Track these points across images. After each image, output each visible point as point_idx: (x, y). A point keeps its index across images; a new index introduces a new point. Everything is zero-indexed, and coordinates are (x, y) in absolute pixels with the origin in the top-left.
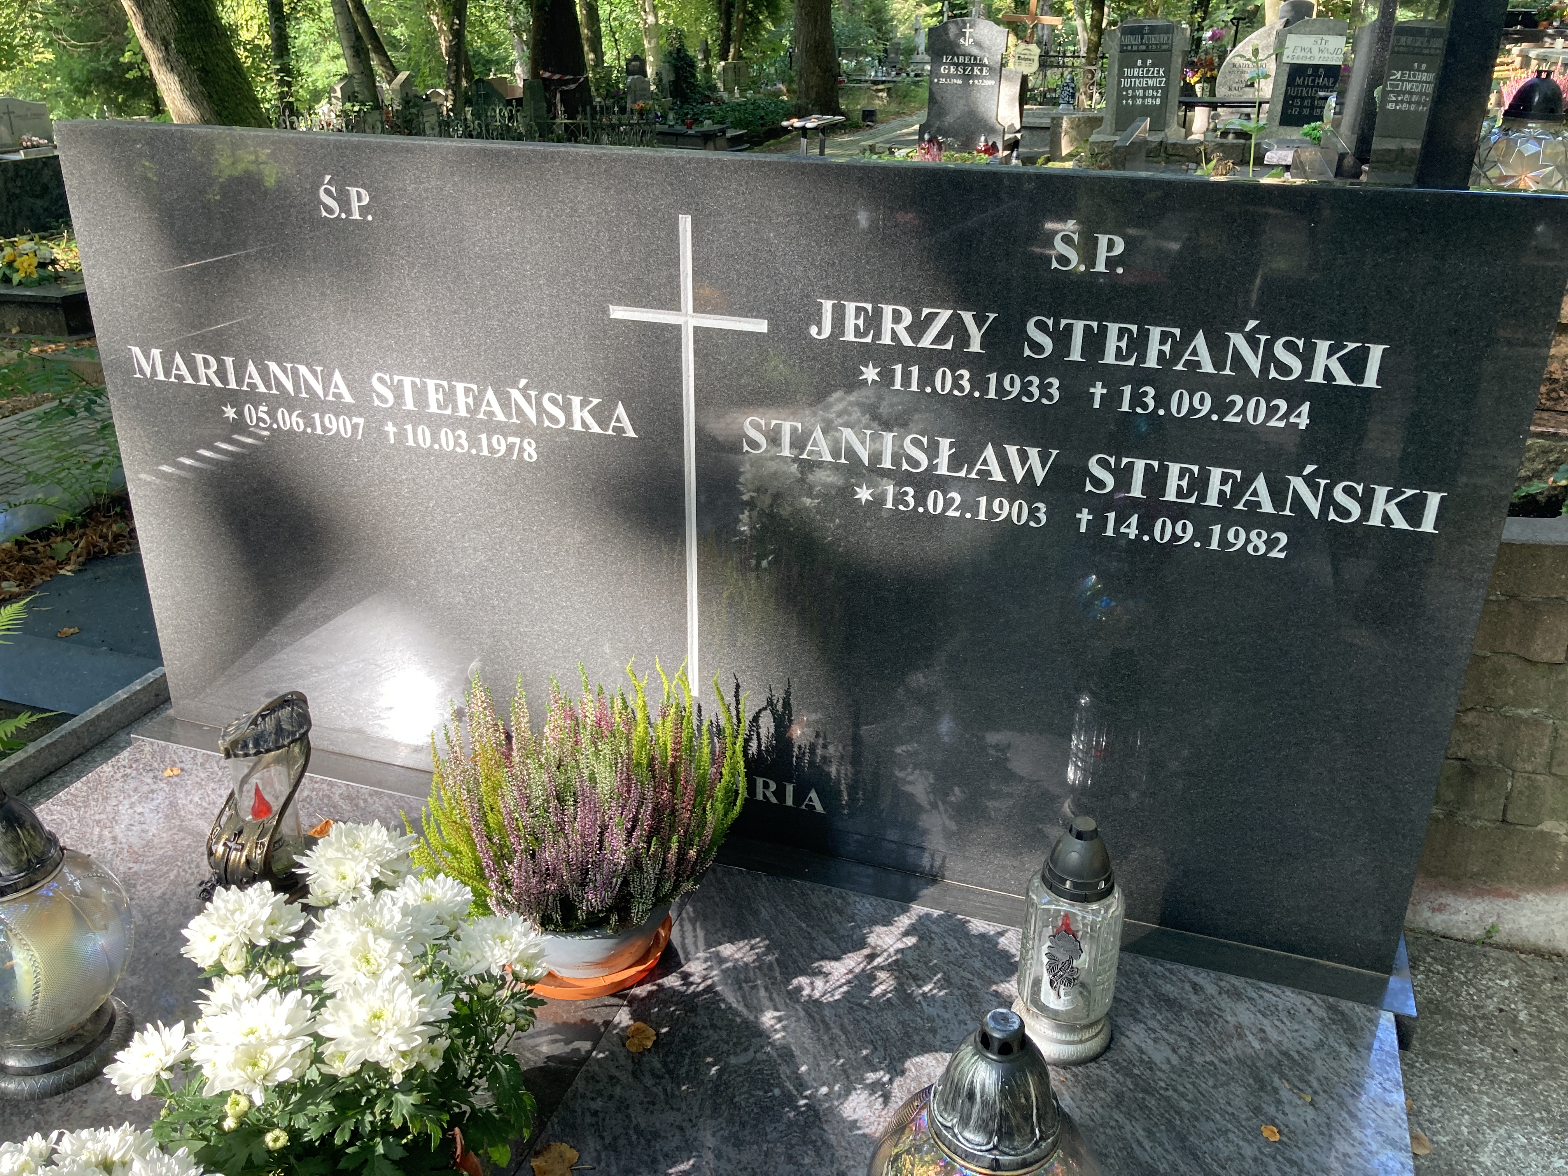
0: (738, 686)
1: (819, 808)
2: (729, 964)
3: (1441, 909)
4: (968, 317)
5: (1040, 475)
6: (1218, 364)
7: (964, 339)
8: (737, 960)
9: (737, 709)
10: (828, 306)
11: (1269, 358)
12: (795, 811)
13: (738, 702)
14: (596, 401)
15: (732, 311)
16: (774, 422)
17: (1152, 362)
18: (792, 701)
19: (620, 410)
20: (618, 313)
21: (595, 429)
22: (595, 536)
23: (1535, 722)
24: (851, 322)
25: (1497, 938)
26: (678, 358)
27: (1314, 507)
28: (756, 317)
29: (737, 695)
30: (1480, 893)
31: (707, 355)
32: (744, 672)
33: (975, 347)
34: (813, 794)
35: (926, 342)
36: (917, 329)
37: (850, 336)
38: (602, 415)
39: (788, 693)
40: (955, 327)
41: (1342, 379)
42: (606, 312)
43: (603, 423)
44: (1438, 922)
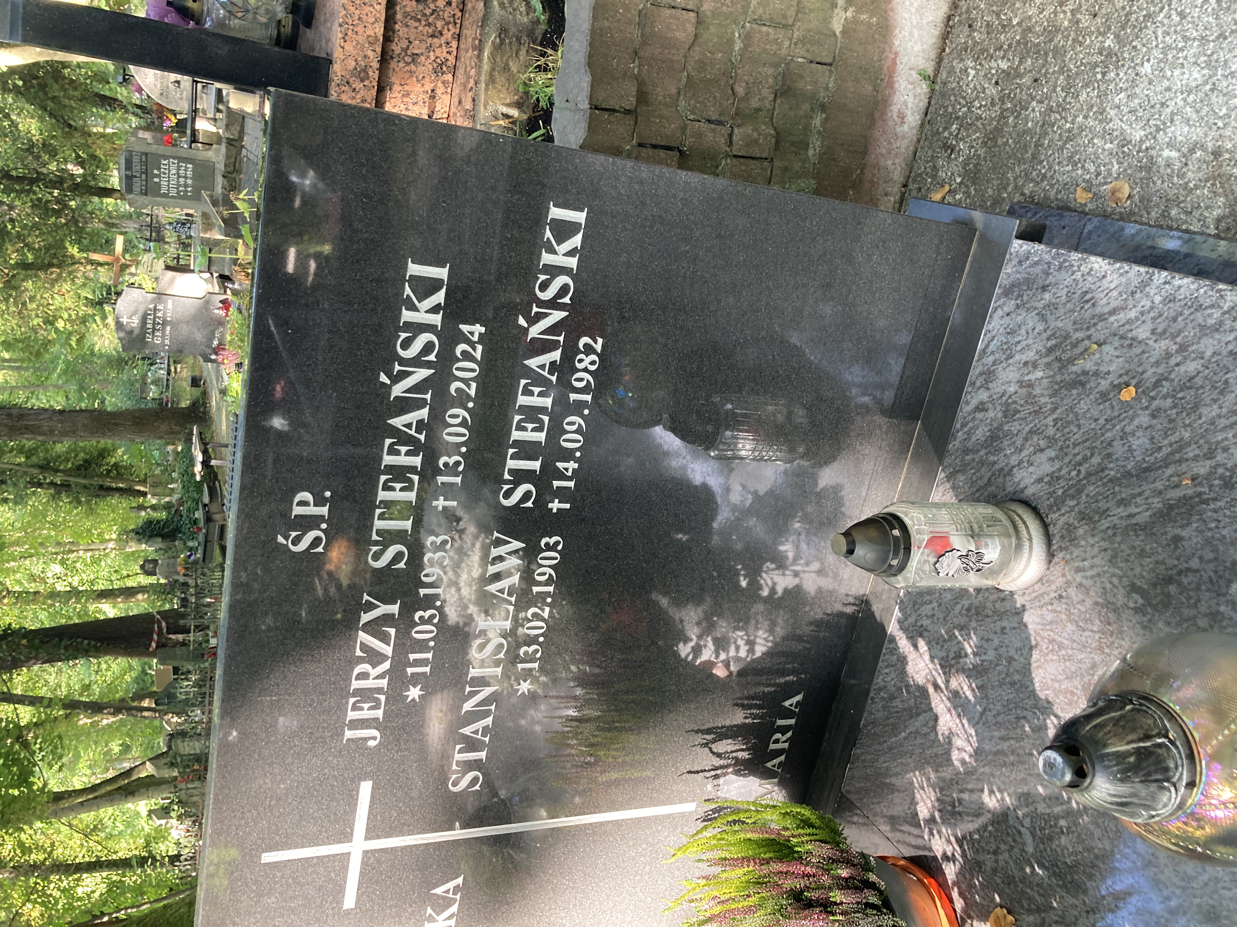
0: (690, 772)
1: (799, 698)
2: (937, 814)
3: (902, 117)
4: (365, 618)
5: (517, 545)
6: (420, 404)
7: (387, 619)
8: (933, 806)
9: (709, 771)
10: (349, 734)
11: (417, 362)
12: (800, 717)
13: (702, 771)
14: (429, 911)
15: (353, 810)
16: (454, 767)
17: (417, 461)
18: (705, 727)
19: (439, 891)
20: (350, 901)
21: (454, 908)
22: (549, 899)
23: (747, 38)
24: (366, 713)
25: (930, 72)
26: (393, 850)
27: (557, 316)
28: (358, 792)
29: (698, 772)
30: (891, 84)
31: (391, 828)
32: (677, 768)
33: (394, 609)
34: (787, 703)
35: (388, 650)
36: (375, 657)
37: (379, 713)
38: (443, 903)
39: (697, 732)
40: (374, 628)
41: (440, 297)
42: (348, 912)
43: (449, 903)
44: (913, 119)
